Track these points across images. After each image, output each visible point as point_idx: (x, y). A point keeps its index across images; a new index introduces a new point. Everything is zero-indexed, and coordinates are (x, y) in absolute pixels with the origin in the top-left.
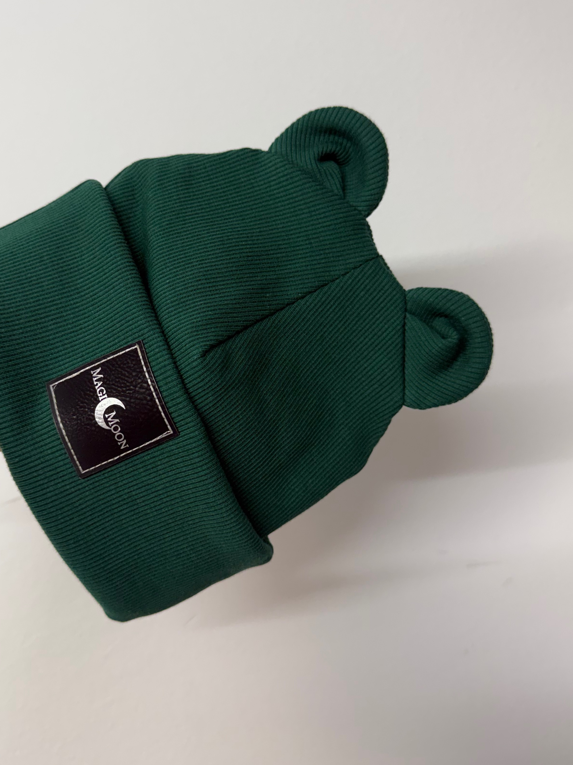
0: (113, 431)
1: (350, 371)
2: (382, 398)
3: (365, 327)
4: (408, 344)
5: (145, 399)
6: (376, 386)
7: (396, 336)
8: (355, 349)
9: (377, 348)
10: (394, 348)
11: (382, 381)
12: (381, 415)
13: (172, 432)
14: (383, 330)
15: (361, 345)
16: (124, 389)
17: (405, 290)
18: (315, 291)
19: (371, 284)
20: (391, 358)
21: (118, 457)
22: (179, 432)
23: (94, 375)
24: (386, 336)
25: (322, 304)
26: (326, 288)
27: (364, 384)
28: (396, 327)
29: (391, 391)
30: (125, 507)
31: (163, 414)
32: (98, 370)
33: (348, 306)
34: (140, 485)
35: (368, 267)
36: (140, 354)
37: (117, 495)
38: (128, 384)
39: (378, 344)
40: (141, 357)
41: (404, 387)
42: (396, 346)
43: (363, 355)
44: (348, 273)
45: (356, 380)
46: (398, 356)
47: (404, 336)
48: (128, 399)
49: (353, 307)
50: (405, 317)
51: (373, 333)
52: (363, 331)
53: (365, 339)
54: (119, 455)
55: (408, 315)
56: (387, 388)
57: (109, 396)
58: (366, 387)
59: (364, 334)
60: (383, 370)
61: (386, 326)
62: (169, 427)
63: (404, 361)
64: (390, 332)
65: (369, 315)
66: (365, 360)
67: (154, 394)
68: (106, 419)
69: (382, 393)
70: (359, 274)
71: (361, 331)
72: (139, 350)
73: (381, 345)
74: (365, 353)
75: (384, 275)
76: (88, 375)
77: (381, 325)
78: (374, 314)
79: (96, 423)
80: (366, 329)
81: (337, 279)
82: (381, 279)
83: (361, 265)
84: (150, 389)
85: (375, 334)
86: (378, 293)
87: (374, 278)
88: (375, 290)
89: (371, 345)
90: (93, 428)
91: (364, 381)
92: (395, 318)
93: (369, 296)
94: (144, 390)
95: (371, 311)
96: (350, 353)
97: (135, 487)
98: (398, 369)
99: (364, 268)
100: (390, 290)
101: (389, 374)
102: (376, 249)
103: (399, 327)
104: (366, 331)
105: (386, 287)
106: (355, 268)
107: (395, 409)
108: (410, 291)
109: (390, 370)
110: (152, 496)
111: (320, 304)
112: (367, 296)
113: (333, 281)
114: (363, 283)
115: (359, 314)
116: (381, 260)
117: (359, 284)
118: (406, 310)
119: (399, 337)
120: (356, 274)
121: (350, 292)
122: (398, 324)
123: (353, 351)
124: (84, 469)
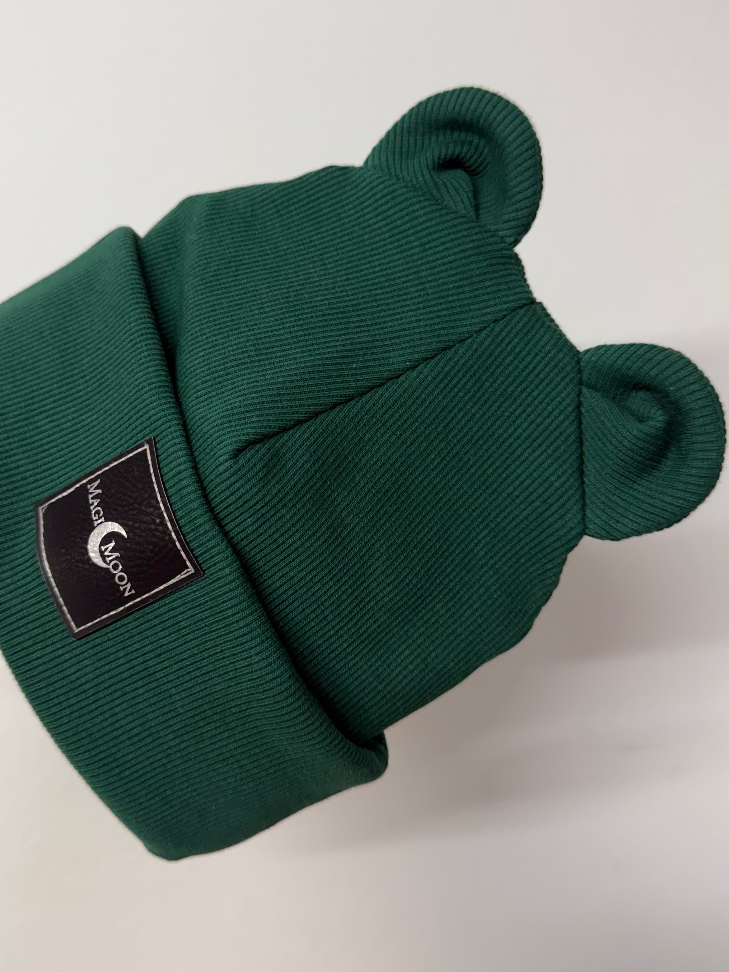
0: (112, 570)
1: (494, 481)
2: (547, 523)
3: (515, 410)
4: (587, 435)
5: (154, 521)
6: (537, 503)
7: (567, 423)
8: (500, 446)
9: (535, 444)
10: (563, 442)
11: (545, 496)
12: (548, 550)
13: (193, 571)
14: (546, 413)
15: (511, 440)
16: (126, 509)
17: (578, 352)
18: (433, 358)
19: (522, 344)
20: (559, 457)
21: (122, 608)
22: (204, 571)
23: (91, 491)
24: (550, 424)
25: (445, 377)
26: (451, 352)
27: (518, 501)
28: (566, 408)
29: (561, 512)
30: (140, 683)
31: (178, 544)
32: (96, 484)
33: (487, 380)
34: (158, 652)
35: (517, 318)
36: (149, 457)
37: (128, 666)
38: (132, 501)
39: (537, 437)
40: (150, 462)
41: (584, 505)
42: (566, 440)
43: (514, 456)
44: (485, 328)
45: (505, 495)
46: (571, 455)
47: (580, 423)
48: (130, 523)
49: (495, 381)
50: (580, 394)
51: (529, 420)
52: (513, 418)
53: (516, 429)
54: (124, 605)
55: (584, 390)
56: (555, 507)
57: (106, 520)
58: (522, 506)
59: (514, 422)
60: (548, 478)
61: (550, 408)
62: (188, 563)
63: (582, 463)
64: (556, 418)
65: (521, 393)
66: (517, 463)
67: (165, 514)
68: (102, 553)
69: (546, 515)
70: (502, 330)
71: (509, 417)
72: (148, 452)
73: (542, 438)
74: (518, 453)
75: (543, 330)
76: (83, 491)
77: (541, 407)
78: (529, 390)
79: (89, 559)
80: (516, 414)
81: (468, 338)
82: (538, 336)
83: (505, 316)
84: (160, 508)
85: (533, 422)
86: (534, 357)
87: (526, 334)
88: (529, 353)
89: (526, 439)
90: (87, 567)
91: (518, 497)
92: (563, 395)
93: (520, 363)
94: (152, 509)
95: (524, 385)
96: (494, 452)
97: (152, 655)
98: (571, 475)
99: (510, 321)
100: (554, 352)
101: (557, 484)
102: (530, 292)
103: (570, 409)
104: (517, 418)
105: (548, 348)
106: (496, 321)
107: (570, 540)
108: (587, 351)
109: (559, 477)
110: (176, 667)
111: (441, 376)
112: (516, 362)
113: (462, 341)
114: (509, 343)
115: (505, 391)
116: (538, 307)
117: (504, 345)
118: (581, 382)
119: (570, 424)
120: (497, 329)
121: (488, 357)
122: (569, 405)
123: (497, 449)
124: (78, 627)
